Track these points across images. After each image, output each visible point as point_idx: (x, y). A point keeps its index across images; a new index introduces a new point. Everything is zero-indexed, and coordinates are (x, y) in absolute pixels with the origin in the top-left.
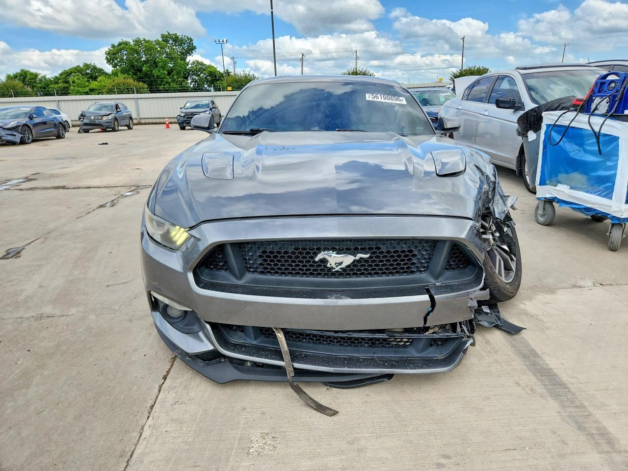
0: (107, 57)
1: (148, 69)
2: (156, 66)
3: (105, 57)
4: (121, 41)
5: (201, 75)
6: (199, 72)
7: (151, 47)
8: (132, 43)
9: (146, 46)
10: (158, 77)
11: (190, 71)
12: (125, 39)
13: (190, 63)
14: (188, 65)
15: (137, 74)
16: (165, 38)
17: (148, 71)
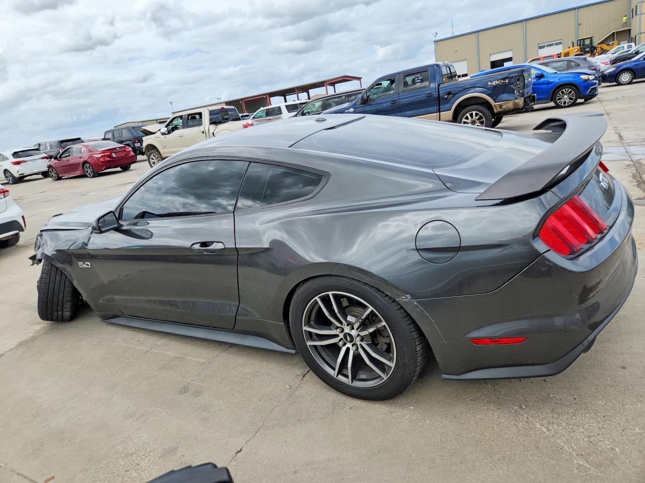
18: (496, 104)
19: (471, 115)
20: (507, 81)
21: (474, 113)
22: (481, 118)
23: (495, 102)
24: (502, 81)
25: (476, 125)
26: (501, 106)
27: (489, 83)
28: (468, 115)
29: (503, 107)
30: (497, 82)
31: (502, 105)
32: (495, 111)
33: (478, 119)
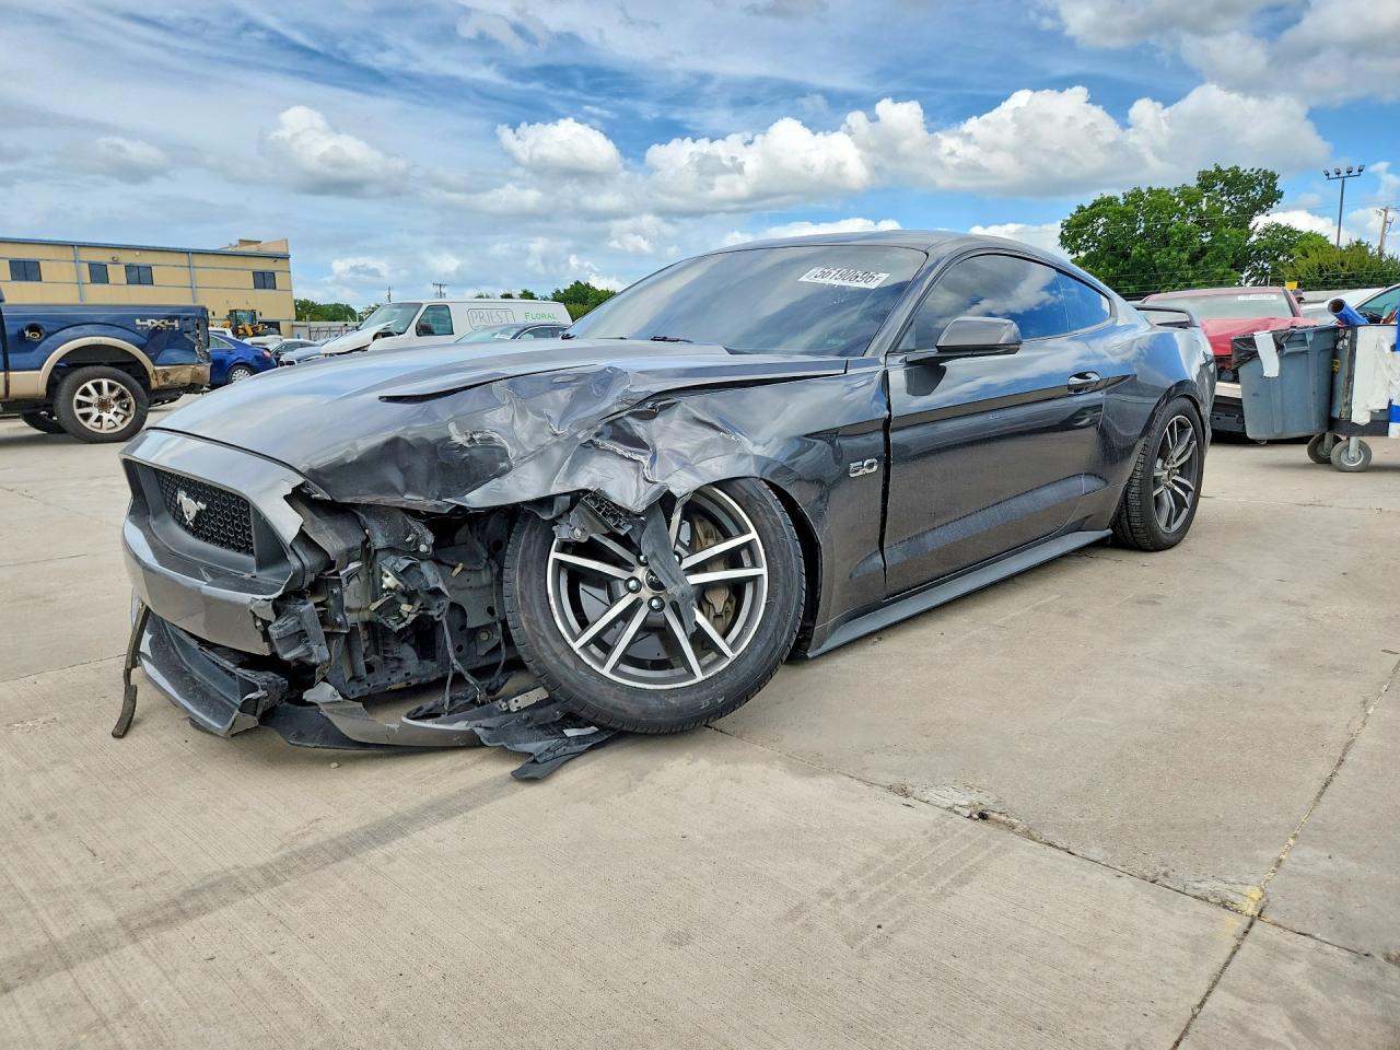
0: (1062, 233)
1: (1143, 251)
2: (1167, 244)
3: (1059, 233)
4: (1098, 198)
5: (1281, 258)
6: (1276, 250)
7: (1164, 203)
8: (1121, 201)
9: (1150, 203)
10: (1164, 267)
11: (1252, 251)
12: (1108, 193)
13: (1257, 229)
14: (1250, 236)
15: (1118, 264)
16: (1207, 181)
17: (1143, 256)
18: (157, 368)
19: (98, 387)
20: (176, 324)
21: (105, 383)
22: (122, 396)
23: (155, 365)
24: (167, 322)
25: (112, 411)
26: (166, 375)
27: (138, 321)
28: (89, 385)
29: (171, 378)
30: (156, 323)
31: (168, 374)
32: (154, 384)
33: (116, 399)
